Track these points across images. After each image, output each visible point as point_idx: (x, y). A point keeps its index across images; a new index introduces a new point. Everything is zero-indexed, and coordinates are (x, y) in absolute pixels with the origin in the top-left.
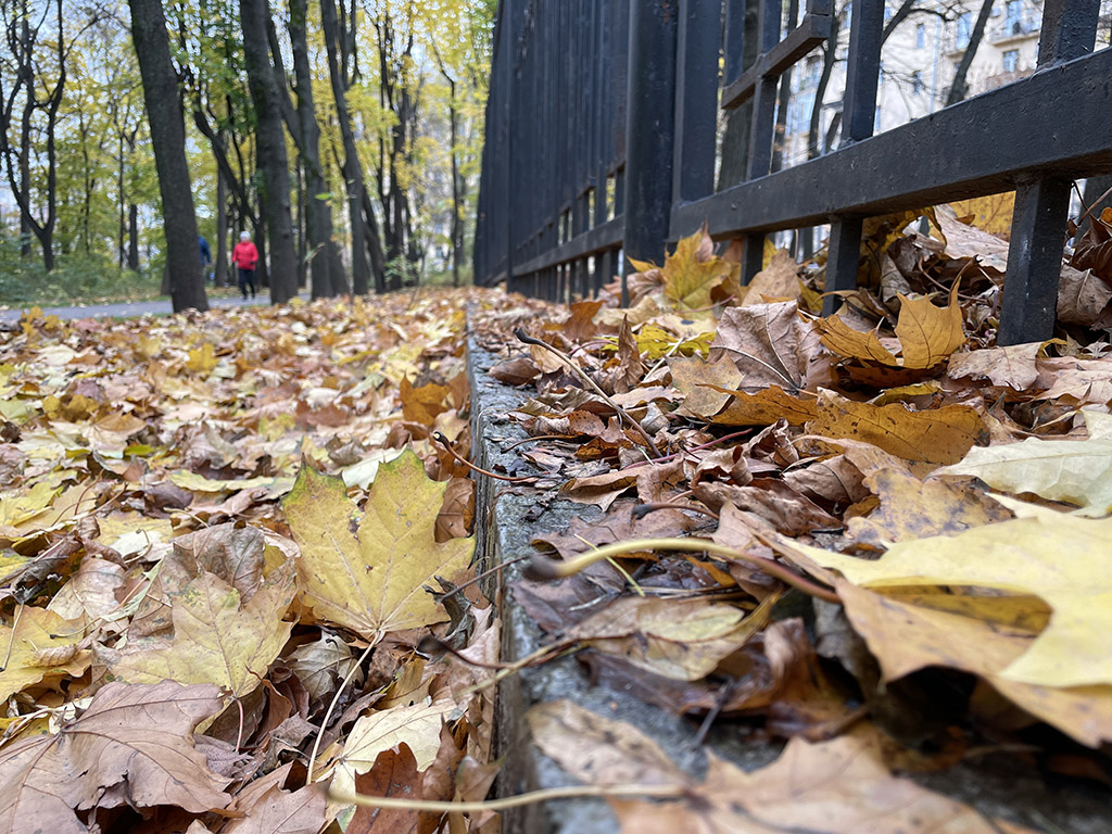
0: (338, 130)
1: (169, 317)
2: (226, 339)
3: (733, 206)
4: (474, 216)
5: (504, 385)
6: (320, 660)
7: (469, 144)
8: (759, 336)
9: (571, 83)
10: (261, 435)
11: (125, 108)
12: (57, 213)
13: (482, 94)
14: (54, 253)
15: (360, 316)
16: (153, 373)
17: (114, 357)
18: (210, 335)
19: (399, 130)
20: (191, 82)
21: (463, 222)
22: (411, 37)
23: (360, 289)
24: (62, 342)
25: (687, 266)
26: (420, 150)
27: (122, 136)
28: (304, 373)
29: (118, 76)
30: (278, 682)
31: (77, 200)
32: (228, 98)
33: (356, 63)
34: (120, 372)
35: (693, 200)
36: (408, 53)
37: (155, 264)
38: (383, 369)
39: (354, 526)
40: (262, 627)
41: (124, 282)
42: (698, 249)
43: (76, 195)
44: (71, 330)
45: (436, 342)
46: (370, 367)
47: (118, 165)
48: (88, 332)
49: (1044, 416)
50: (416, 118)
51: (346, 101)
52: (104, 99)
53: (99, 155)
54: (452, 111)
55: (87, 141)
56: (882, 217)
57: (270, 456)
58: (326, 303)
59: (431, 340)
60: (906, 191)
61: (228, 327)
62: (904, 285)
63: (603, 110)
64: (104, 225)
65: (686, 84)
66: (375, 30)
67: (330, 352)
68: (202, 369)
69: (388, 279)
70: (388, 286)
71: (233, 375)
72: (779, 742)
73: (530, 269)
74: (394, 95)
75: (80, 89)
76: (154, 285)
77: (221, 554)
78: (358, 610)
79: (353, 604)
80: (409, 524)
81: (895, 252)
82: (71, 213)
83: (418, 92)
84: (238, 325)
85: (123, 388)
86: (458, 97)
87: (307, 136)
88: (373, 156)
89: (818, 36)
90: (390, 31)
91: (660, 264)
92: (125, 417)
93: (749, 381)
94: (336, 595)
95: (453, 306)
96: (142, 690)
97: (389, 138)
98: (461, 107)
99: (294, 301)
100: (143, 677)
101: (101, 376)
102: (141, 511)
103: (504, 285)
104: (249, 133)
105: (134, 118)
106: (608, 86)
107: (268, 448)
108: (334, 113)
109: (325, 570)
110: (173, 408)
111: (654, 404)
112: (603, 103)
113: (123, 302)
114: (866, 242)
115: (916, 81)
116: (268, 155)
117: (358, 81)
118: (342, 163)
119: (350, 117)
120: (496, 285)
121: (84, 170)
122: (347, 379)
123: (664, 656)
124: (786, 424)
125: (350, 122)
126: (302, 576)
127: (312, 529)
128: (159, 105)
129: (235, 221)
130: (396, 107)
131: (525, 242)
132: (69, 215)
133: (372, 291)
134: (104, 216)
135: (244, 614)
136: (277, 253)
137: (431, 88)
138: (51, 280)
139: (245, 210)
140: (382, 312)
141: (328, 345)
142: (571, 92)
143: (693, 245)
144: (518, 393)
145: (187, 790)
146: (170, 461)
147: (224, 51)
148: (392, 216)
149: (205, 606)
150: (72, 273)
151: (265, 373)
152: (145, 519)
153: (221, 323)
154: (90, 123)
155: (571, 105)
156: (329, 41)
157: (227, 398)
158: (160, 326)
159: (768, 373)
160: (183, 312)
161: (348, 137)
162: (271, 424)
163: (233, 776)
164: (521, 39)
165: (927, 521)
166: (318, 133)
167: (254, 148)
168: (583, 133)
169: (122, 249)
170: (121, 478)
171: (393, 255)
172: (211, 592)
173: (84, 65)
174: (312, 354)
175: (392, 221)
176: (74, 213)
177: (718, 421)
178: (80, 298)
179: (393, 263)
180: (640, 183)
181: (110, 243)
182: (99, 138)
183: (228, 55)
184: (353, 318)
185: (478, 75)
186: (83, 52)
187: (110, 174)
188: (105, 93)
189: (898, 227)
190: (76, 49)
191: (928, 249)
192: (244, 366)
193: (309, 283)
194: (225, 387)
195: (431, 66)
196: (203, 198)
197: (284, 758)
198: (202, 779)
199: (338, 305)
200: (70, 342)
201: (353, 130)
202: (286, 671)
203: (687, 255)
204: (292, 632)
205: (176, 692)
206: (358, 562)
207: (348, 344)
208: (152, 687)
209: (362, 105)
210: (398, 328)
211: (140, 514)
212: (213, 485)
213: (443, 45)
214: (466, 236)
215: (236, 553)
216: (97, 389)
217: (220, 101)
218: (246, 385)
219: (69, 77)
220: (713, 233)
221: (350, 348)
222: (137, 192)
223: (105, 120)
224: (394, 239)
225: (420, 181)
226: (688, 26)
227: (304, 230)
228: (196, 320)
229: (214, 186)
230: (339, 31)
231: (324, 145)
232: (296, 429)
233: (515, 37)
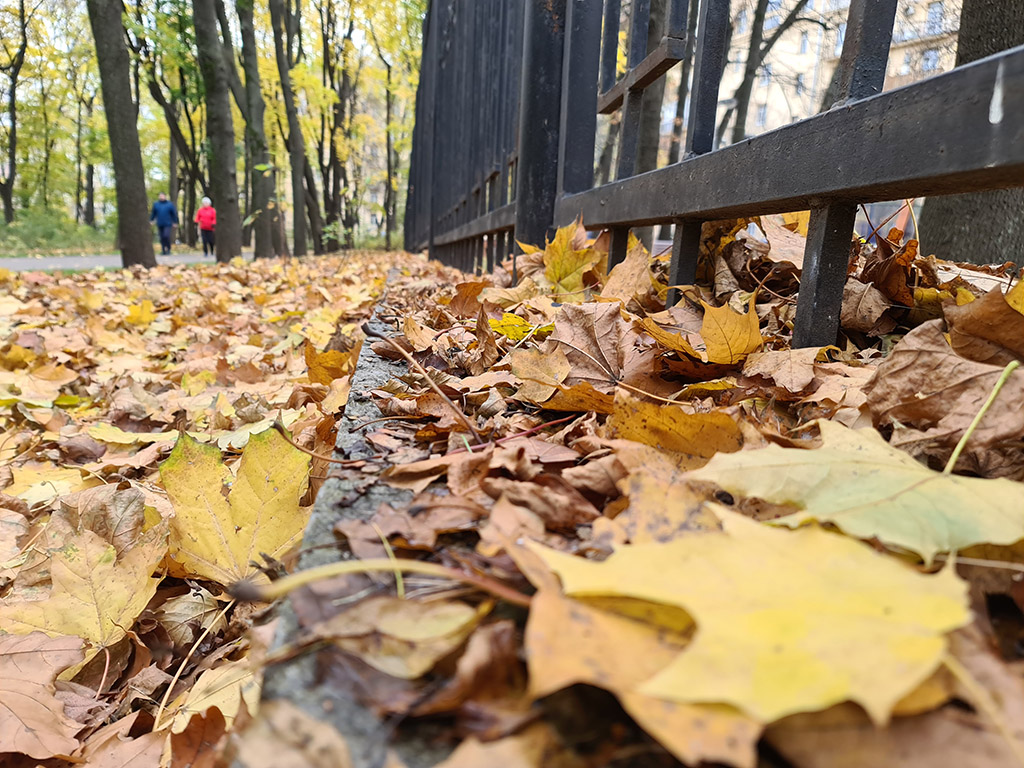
0: (282, 105)
1: (116, 272)
2: (167, 295)
3: (602, 202)
4: (406, 187)
5: (383, 359)
6: (186, 611)
7: (403, 122)
8: (589, 331)
9: (483, 76)
10: (183, 389)
11: (84, 75)
12: (17, 171)
13: (414, 78)
14: (14, 207)
15: (292, 278)
16: (91, 327)
17: (59, 309)
18: (150, 291)
19: (339, 108)
20: (147, 54)
21: (395, 192)
22: (351, 23)
23: (300, 251)
24: (10, 293)
25: (564, 253)
26: (358, 126)
27: (81, 100)
28: (234, 330)
29: (78, 44)
30: (144, 633)
31: (37, 159)
32: (181, 70)
33: (300, 44)
34: (61, 323)
35: (574, 192)
36: (348, 37)
37: (110, 221)
38: (303, 330)
39: (226, 489)
40: (134, 582)
41: (80, 236)
42: (574, 238)
43: (36, 154)
44: (20, 282)
45: (356, 305)
46: (292, 327)
47: (77, 127)
48: (37, 284)
49: (807, 417)
50: (355, 97)
51: (291, 78)
52: (64, 65)
53: (58, 117)
54: (388, 92)
55: (48, 103)
56: (720, 222)
57: (185, 411)
58: (265, 263)
59: (352, 303)
60: (729, 205)
61: (171, 284)
62: (734, 283)
63: (507, 104)
64: (62, 183)
65: (570, 88)
66: (318, 13)
67: (261, 311)
68: (141, 323)
69: (325, 242)
70: (326, 249)
71: (168, 330)
72: (456, 742)
73: (448, 240)
74: (336, 75)
75: (42, 55)
76: (109, 240)
77: (103, 513)
78: (226, 567)
79: (221, 560)
80: (276, 489)
81: (727, 254)
82: (30, 170)
83: (357, 74)
84: (180, 282)
85: (61, 340)
86: (393, 80)
87: (252, 109)
88: (315, 130)
89: (673, 57)
90: (333, 16)
91: (543, 247)
92: (59, 368)
93: (577, 371)
94: (206, 553)
95: (379, 270)
96: (12, 640)
97: (330, 114)
98: (395, 89)
99: (236, 260)
100: (19, 626)
101: (43, 327)
102: (55, 461)
103: (426, 252)
104: (200, 103)
105: (92, 84)
106: (511, 83)
107: (185, 403)
108: (280, 91)
109: (197, 529)
110: (108, 360)
111: (495, 389)
112: (507, 97)
113: (78, 254)
114: (706, 242)
115: (798, 83)
116: (217, 126)
117: (302, 60)
118: (286, 137)
119: (294, 94)
120: (420, 252)
121: (44, 131)
122: (271, 337)
123: (393, 653)
124: (594, 416)
125: (295, 98)
126: (175, 533)
127: (187, 492)
128: (112, 75)
129: (185, 184)
130: (337, 87)
131: (444, 215)
132: (28, 172)
133: (310, 253)
134: (62, 174)
135: (119, 568)
136: (223, 216)
137: (370, 71)
138: (10, 232)
139: (195, 174)
140: (314, 274)
141: (261, 303)
142: (483, 85)
143: (569, 234)
144: (392, 367)
145: (37, 737)
146: (94, 412)
147: (177, 27)
148: (331, 184)
149: (83, 562)
150: (30, 226)
151: (197, 329)
152: (58, 468)
153: (165, 280)
154: (50, 88)
155: (483, 97)
156: (275, 22)
157: (160, 352)
158: (106, 280)
159: (593, 365)
160: (130, 267)
161: (291, 112)
162: (193, 379)
163: (86, 722)
164: (445, 32)
165: (666, 521)
166: (263, 106)
167: (205, 118)
168: (491, 123)
169: (79, 205)
170: (42, 428)
171: (331, 219)
172: (91, 548)
173: (46, 33)
174: (244, 311)
175: (331, 190)
176: (34, 170)
177: (547, 407)
178: (37, 250)
179: (329, 228)
180: (530, 174)
181: (69, 199)
182: (58, 102)
183: (181, 30)
184: (285, 279)
185: (411, 60)
186: (45, 20)
187: (69, 136)
188: (65, 60)
189: (732, 231)
190: (37, 17)
191: (758, 251)
192: (179, 322)
193: (253, 242)
194: (160, 341)
195: (369, 51)
196: (157, 161)
197: (137, 705)
198: (55, 726)
199: (274, 265)
200: (18, 293)
201: (296, 105)
202: (153, 622)
203: (564, 243)
204: (158, 588)
205: (43, 643)
206: (228, 523)
207: (278, 304)
208: (23, 636)
209: (305, 84)
210: (324, 291)
211: (53, 465)
212: (129, 437)
213: (381, 31)
214: (398, 205)
215: (116, 513)
216: (37, 340)
217: (173, 72)
218: (179, 340)
219: (31, 44)
220: (587, 224)
221: (280, 307)
222: (94, 153)
223: (65, 85)
224: (333, 205)
225: (357, 154)
226: (572, 38)
227: (250, 194)
228: (142, 276)
229: (167, 151)
230: (285, 12)
231: (270, 118)
232: (216, 384)
233: (441, 29)
